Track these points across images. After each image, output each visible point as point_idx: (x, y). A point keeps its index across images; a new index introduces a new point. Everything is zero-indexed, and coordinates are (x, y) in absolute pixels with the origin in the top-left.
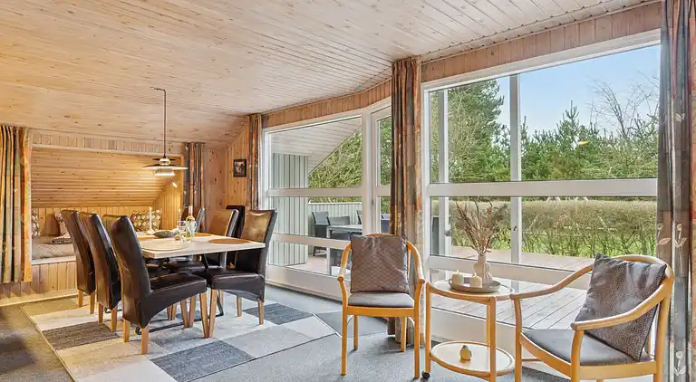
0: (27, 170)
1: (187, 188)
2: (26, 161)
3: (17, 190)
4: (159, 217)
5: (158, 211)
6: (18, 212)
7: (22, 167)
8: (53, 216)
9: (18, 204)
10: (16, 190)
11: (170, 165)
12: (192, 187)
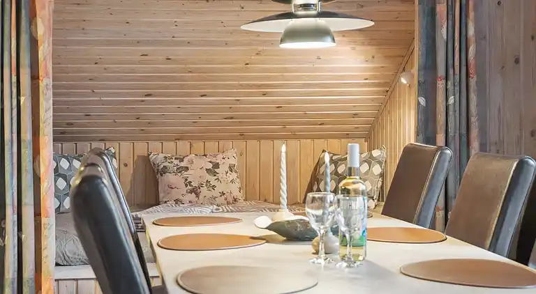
0: (44, 50)
1: (427, 88)
2: (42, 30)
3: (25, 100)
4: (377, 169)
5: (376, 153)
6: (27, 153)
7: (34, 43)
8: (146, 159)
9: (27, 135)
10: (22, 99)
11: (322, 15)
12: (441, 85)
